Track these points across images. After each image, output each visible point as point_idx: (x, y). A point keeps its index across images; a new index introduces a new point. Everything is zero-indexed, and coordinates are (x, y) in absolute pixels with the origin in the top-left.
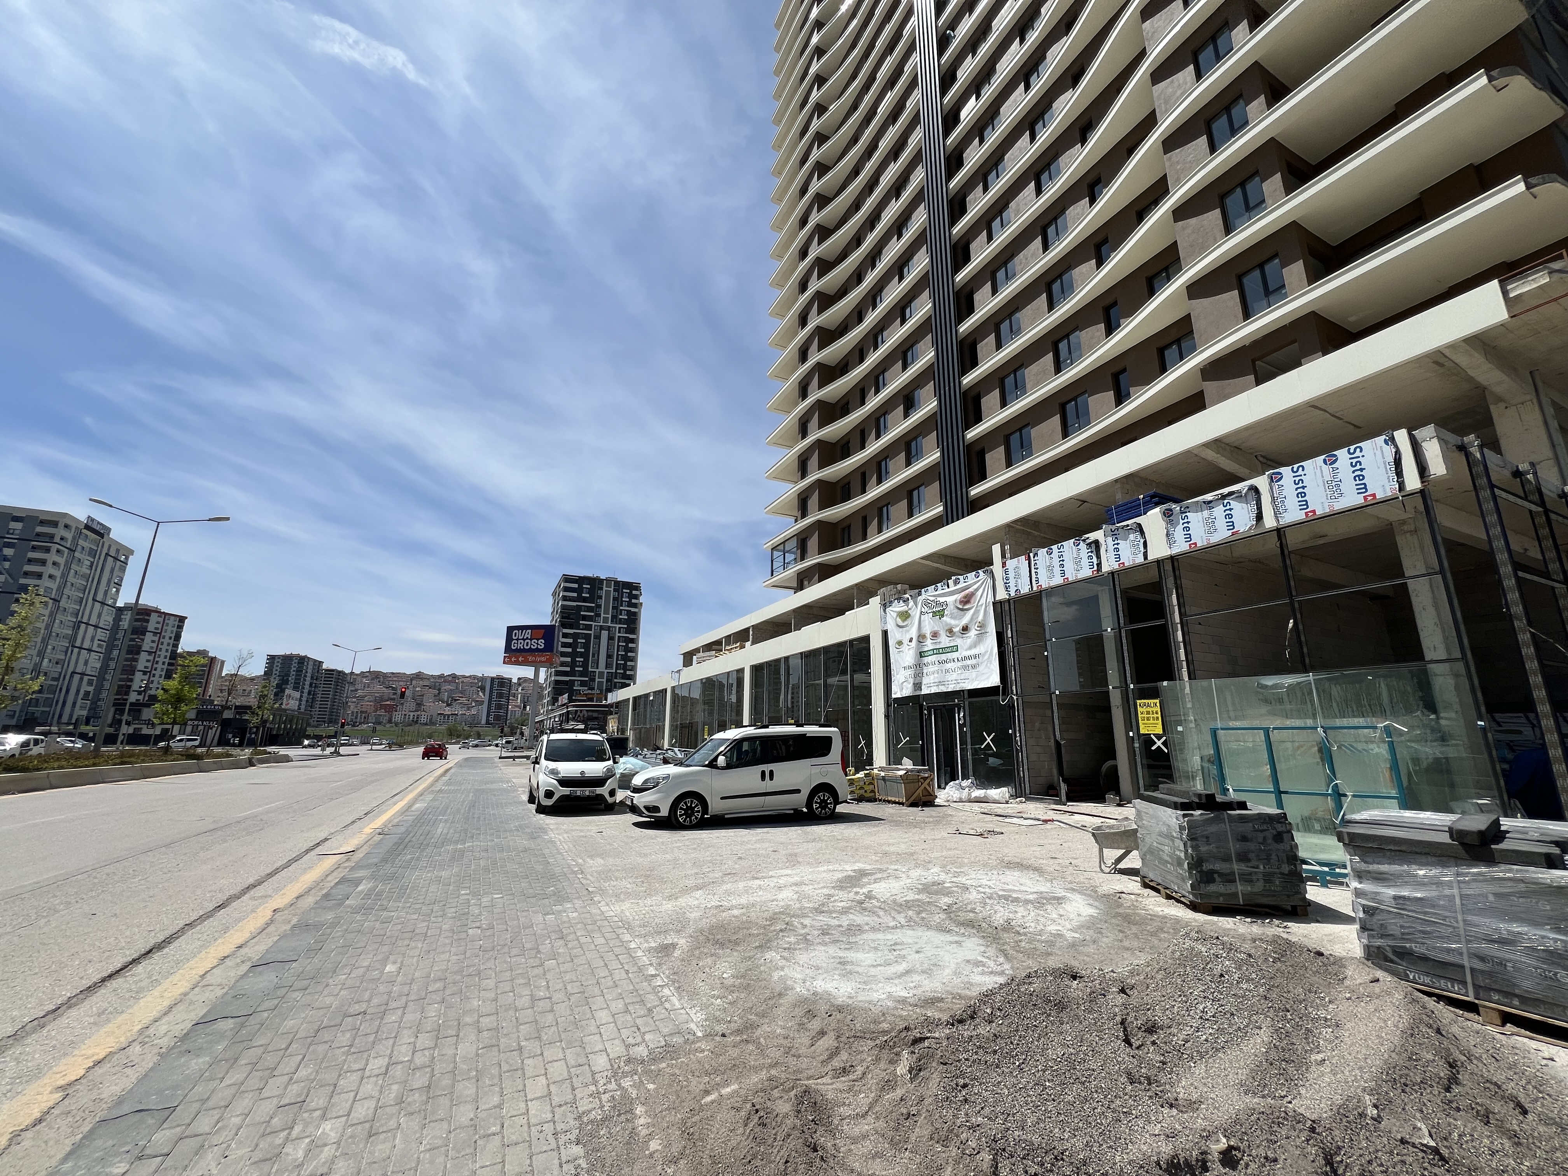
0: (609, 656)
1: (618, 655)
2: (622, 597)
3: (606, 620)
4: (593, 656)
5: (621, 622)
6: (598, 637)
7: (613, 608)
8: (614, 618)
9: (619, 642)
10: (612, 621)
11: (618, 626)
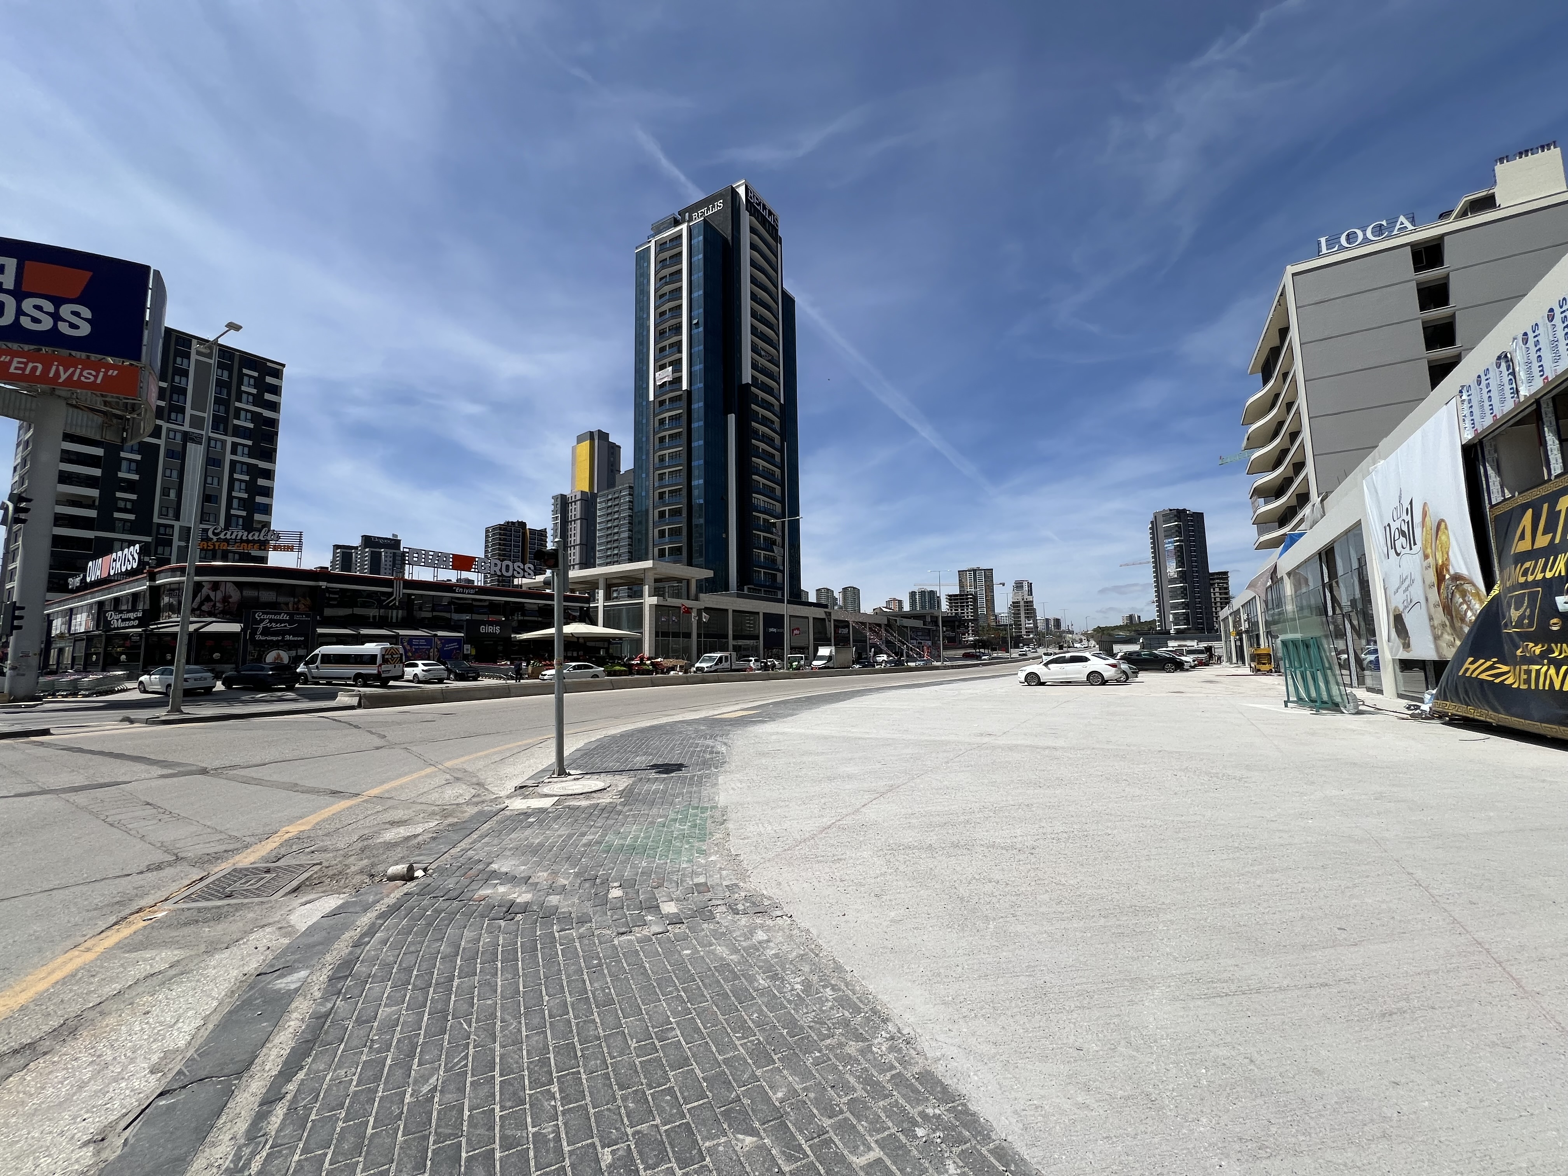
0: (208, 498)
1: (230, 499)
2: (240, 383)
3: (197, 422)
4: (165, 492)
5: (238, 431)
6: (178, 455)
7: (218, 401)
8: (219, 423)
9: (232, 470)
10: (215, 428)
11: (230, 440)
